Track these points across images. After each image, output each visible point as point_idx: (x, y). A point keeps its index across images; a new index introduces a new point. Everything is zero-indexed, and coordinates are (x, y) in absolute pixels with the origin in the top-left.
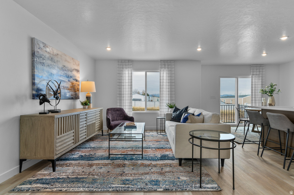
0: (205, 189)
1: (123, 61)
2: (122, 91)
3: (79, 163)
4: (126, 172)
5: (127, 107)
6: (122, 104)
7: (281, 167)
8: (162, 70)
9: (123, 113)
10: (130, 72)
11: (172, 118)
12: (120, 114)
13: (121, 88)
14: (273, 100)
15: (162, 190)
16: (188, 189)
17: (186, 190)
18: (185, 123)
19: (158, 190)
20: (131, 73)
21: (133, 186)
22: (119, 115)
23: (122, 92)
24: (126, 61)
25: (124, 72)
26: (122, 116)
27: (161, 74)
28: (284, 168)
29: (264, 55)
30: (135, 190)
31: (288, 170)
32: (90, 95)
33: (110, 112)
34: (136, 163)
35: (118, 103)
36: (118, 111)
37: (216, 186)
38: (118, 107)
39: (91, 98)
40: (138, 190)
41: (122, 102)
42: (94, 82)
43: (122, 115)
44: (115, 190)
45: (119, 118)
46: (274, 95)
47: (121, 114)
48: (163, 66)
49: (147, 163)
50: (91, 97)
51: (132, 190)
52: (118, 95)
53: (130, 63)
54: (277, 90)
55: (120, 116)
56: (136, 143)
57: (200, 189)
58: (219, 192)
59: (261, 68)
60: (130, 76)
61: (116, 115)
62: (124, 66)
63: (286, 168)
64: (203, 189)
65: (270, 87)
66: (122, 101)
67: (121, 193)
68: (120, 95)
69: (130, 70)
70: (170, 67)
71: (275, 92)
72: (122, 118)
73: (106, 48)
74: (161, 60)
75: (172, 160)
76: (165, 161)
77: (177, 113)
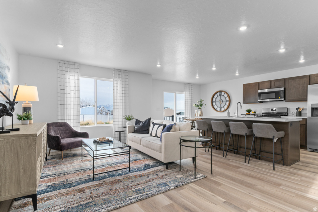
0: (198, 179)
1: (65, 62)
2: (65, 100)
3: (60, 193)
4: (129, 185)
5: (72, 121)
6: (65, 117)
7: (222, 156)
8: (116, 79)
9: (69, 129)
10: (76, 78)
11: (135, 130)
12: (64, 130)
13: (64, 97)
14: (202, 112)
15: (173, 187)
16: (189, 182)
17: (188, 182)
18: (169, 132)
19: (171, 188)
20: (78, 79)
21: (149, 192)
22: (63, 132)
23: (65, 102)
24: (70, 63)
25: (68, 77)
26: (68, 133)
27: (115, 84)
28: (223, 157)
29: (197, 77)
30: (154, 194)
31: (226, 157)
32: (30, 105)
33: (51, 128)
34: (128, 177)
35: (60, 117)
36: (62, 126)
37: (202, 175)
38: (60, 121)
39: (32, 110)
40: (156, 193)
41: (65, 115)
42: (36, 87)
43: (68, 131)
44: (138, 199)
45: (64, 135)
46: (202, 108)
47: (66, 130)
48: (117, 75)
49: (139, 174)
50: (32, 108)
51: (152, 195)
52: (59, 106)
53: (76, 67)
54: (204, 105)
55: (65, 133)
56: (104, 160)
57: (196, 180)
58: (206, 178)
59: (191, 86)
60: (76, 82)
61: (60, 131)
62: (69, 69)
63: (225, 156)
64: (197, 179)
65: (200, 102)
66: (65, 113)
67: (145, 200)
68: (62, 106)
69: (76, 74)
70: (124, 77)
71: (202, 106)
72: (68, 135)
73: (57, 44)
74: (114, 69)
75: (157, 167)
76: (151, 169)
77: (140, 125)
